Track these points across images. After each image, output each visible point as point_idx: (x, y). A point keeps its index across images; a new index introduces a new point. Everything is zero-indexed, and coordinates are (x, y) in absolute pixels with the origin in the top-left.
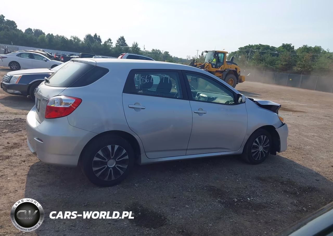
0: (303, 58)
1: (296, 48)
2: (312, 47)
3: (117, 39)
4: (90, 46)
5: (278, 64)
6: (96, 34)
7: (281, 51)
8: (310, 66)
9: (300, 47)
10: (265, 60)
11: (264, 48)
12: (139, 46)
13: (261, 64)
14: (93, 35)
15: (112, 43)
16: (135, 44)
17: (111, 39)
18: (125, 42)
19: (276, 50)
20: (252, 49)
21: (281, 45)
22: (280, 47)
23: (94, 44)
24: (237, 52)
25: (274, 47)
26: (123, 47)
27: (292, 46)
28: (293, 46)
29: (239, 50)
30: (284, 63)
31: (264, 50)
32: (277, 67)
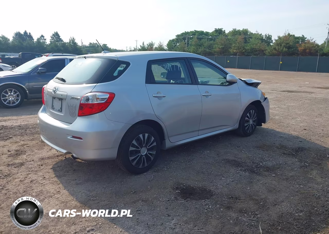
0: (237, 41)
1: (227, 32)
2: (241, 30)
3: (51, 35)
4: (22, 44)
5: (215, 48)
6: (26, 32)
7: (214, 35)
8: (243, 47)
9: (230, 31)
10: (203, 46)
11: (199, 34)
12: (76, 41)
13: (200, 49)
14: (22, 32)
15: (45, 40)
16: (72, 38)
17: (44, 35)
18: (60, 38)
19: (209, 35)
20: (188, 35)
21: (214, 30)
22: (212, 32)
23: (27, 42)
24: (175, 40)
25: (208, 33)
26: (59, 43)
27: (223, 30)
28: (225, 31)
29: (176, 37)
30: (221, 47)
31: (199, 35)
32: (215, 51)
